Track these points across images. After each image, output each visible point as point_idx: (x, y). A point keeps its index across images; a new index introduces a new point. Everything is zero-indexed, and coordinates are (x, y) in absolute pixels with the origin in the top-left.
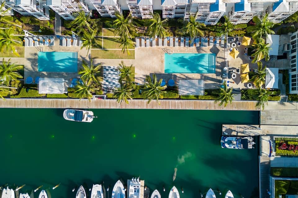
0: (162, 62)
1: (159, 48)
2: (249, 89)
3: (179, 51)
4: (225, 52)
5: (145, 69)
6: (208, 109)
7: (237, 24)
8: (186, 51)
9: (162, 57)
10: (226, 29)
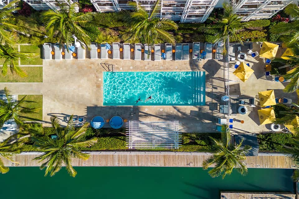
0: (98, 86)
1: (93, 63)
2: (276, 134)
3: (131, 68)
4: (226, 69)
5: (64, 98)
6: (192, 165)
7: (248, 20)
8: (146, 68)
9: (97, 77)
10: (226, 28)
